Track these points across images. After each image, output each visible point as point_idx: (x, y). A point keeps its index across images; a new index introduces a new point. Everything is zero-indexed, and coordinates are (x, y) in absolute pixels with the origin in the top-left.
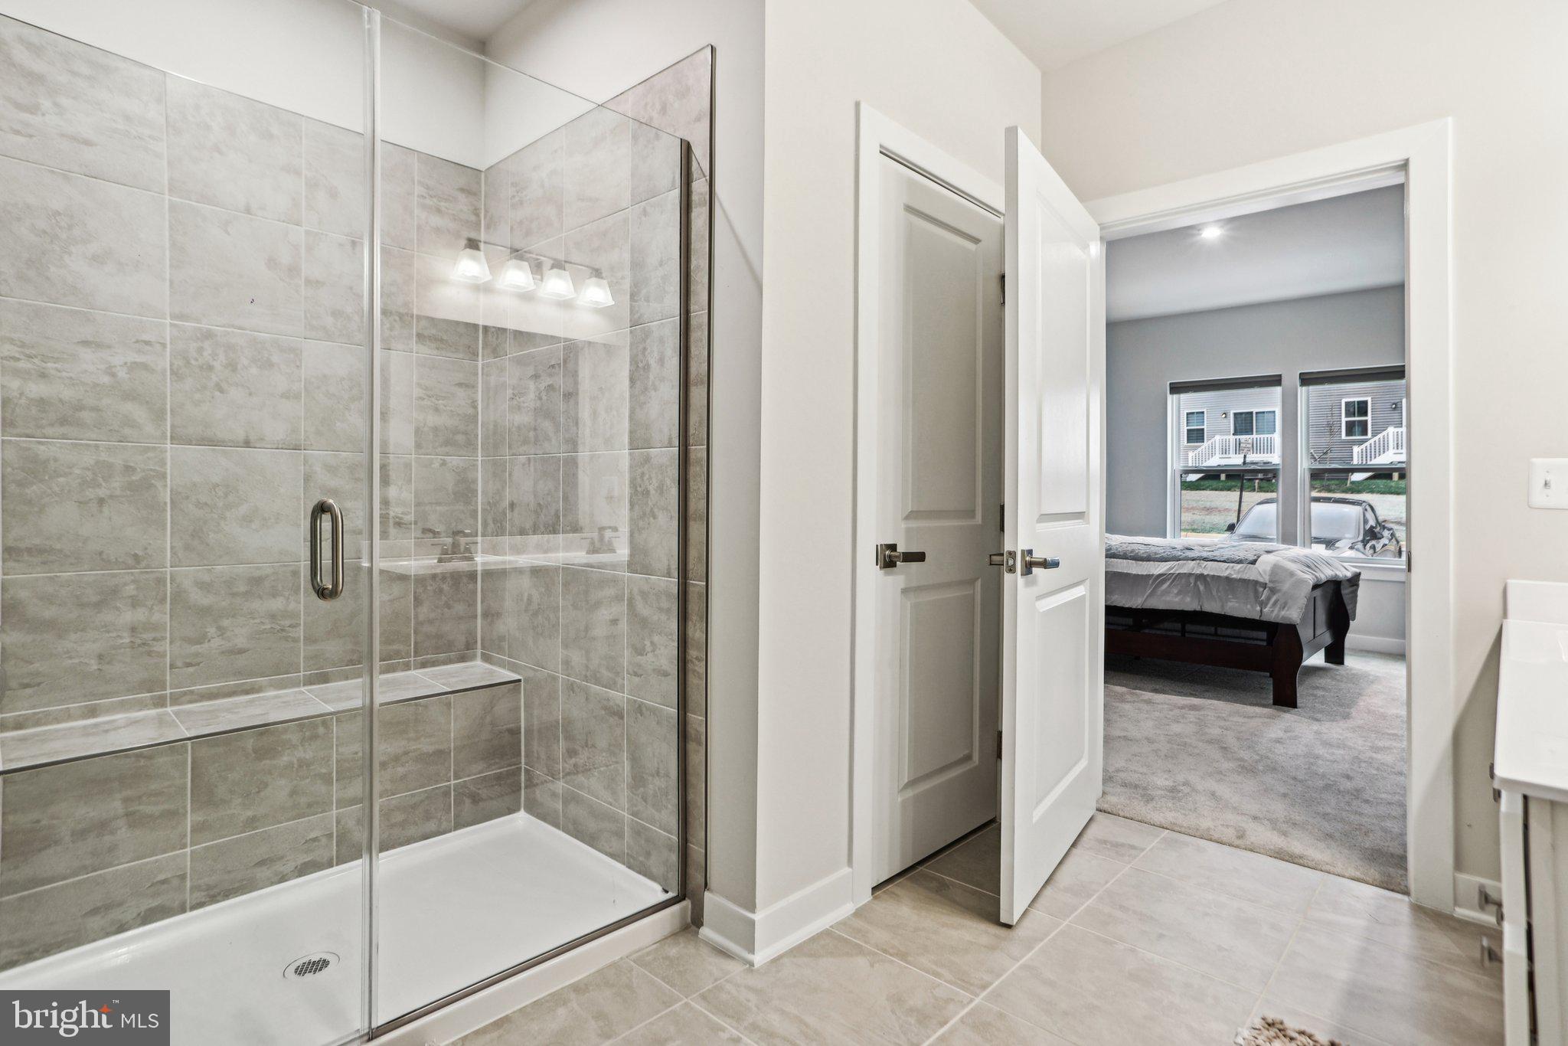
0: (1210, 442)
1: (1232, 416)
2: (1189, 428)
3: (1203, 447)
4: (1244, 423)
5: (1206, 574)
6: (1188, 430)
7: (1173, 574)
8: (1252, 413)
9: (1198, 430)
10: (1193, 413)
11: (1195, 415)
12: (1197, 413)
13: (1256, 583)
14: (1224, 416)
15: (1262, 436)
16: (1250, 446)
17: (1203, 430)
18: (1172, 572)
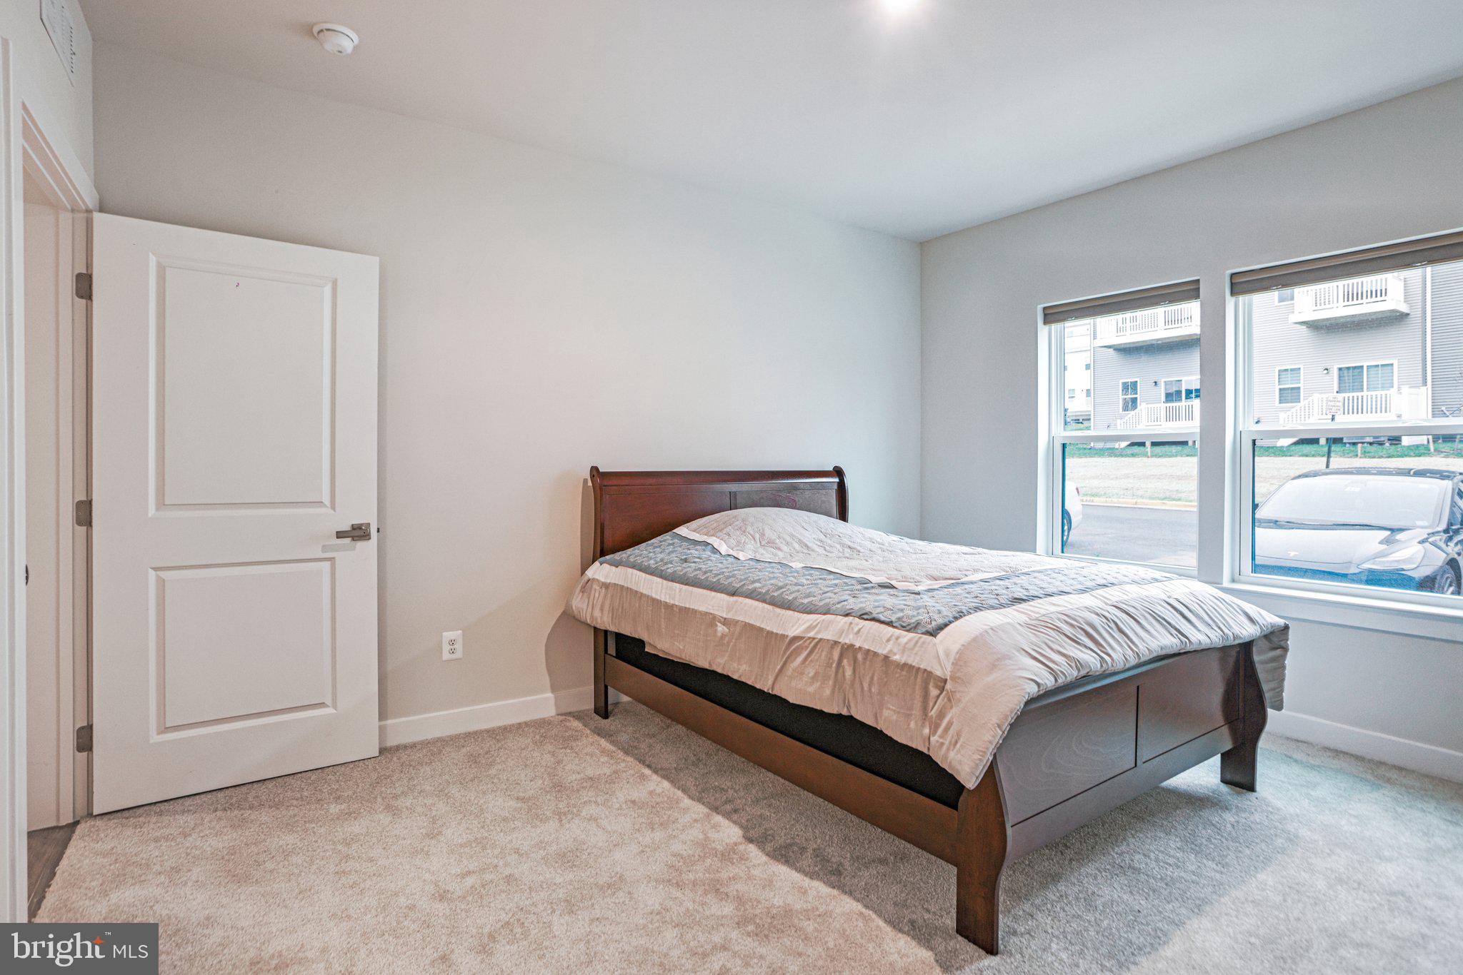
0: (1306, 402)
1: (1335, 373)
2: (1282, 387)
3: (1298, 408)
4: (1350, 378)
5: (857, 645)
6: (1280, 390)
7: (814, 639)
8: (1362, 367)
9: (1292, 389)
10: (1286, 370)
11: (1289, 372)
12: (1292, 370)
13: (928, 675)
14: (1326, 371)
15: (1374, 393)
16: (1341, 404)
17: (1299, 388)
18: (811, 634)
